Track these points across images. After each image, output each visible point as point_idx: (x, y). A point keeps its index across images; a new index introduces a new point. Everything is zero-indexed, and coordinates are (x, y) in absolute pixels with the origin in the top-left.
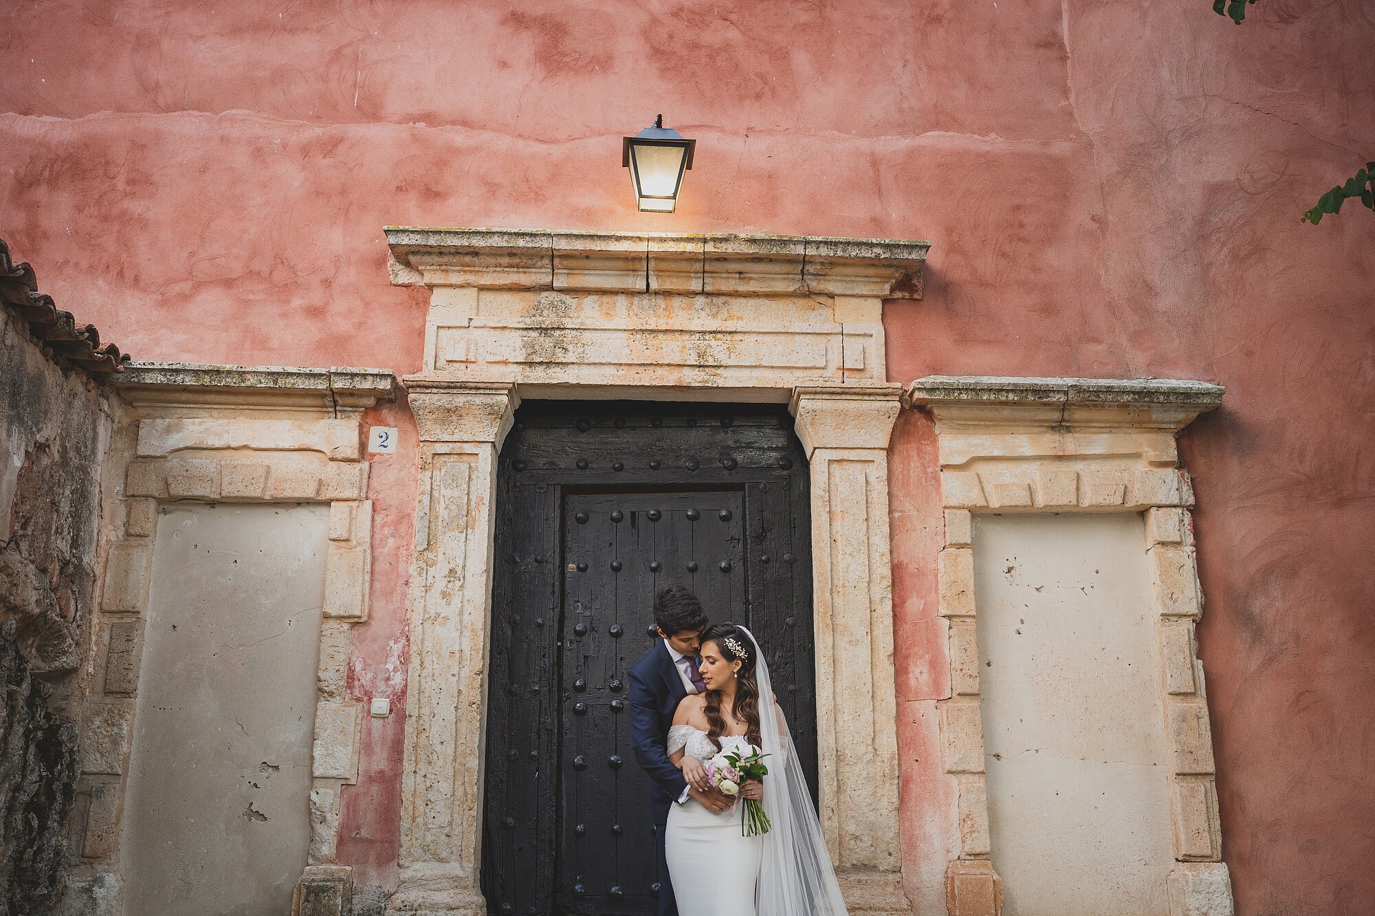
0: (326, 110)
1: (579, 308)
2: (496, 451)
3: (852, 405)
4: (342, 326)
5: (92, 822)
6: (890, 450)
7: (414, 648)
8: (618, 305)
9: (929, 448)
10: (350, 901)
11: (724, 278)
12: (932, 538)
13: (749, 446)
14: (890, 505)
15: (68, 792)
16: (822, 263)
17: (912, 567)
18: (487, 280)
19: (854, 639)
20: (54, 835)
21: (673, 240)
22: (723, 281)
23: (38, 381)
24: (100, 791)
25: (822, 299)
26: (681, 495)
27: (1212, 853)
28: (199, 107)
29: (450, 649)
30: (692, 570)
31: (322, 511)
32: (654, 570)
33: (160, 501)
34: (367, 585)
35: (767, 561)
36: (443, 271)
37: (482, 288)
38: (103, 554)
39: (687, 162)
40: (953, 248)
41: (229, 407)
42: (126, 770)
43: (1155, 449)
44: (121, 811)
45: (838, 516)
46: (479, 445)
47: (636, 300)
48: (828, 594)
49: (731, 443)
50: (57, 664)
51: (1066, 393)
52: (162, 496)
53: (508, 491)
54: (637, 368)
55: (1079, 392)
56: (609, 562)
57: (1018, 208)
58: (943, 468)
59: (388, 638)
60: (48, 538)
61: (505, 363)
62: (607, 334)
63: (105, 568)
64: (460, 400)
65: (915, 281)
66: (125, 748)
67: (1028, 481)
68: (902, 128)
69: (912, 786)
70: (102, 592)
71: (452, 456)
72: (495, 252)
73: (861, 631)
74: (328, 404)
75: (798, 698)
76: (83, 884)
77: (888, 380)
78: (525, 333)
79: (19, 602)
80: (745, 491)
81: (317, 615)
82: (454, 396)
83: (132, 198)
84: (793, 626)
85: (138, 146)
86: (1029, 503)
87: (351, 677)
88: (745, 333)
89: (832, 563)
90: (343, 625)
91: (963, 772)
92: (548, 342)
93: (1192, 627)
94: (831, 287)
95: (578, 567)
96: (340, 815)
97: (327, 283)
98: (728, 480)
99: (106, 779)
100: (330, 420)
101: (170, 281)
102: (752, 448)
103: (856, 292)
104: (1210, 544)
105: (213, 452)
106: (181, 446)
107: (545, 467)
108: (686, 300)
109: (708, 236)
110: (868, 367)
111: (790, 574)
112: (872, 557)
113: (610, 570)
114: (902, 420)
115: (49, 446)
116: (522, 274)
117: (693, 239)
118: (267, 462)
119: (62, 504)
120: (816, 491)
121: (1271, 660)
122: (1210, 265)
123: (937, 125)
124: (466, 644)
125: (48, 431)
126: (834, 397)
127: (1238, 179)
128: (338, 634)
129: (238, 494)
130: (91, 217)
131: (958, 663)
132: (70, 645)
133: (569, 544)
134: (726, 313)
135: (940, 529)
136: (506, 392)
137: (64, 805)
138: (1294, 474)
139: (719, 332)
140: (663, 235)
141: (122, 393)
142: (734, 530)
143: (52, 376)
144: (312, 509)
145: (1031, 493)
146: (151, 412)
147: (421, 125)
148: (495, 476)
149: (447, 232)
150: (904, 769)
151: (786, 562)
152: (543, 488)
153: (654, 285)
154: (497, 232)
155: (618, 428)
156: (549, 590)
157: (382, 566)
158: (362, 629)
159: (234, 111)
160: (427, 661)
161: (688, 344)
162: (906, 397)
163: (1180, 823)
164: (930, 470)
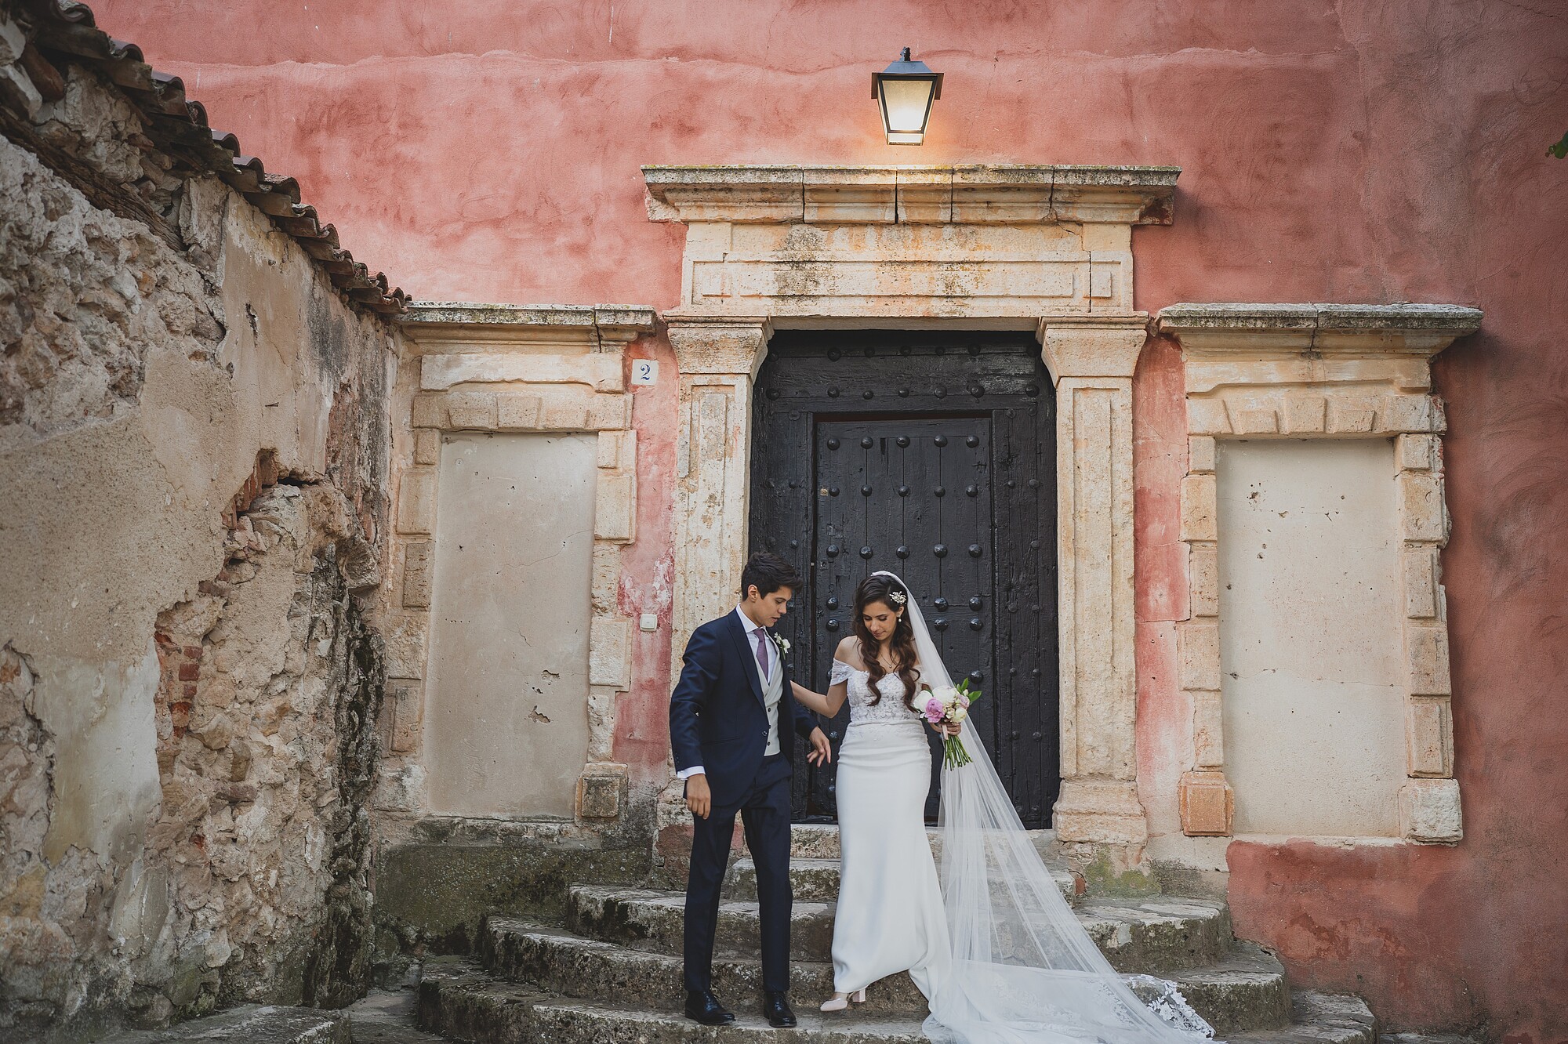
0: (582, 47)
1: (830, 240)
2: (751, 382)
3: (1098, 335)
4: (604, 263)
5: (398, 720)
6: (1135, 378)
7: (678, 568)
8: (868, 236)
9: (1175, 376)
10: (626, 794)
11: (972, 208)
12: (1176, 464)
13: (996, 373)
14: (1134, 433)
15: (380, 695)
16: (1071, 191)
17: (1155, 493)
18: (740, 215)
19: (1095, 562)
20: (370, 730)
21: (921, 172)
22: (971, 211)
23: (339, 329)
24: (404, 694)
25: (1070, 227)
26: (930, 421)
27: (1444, 770)
28: (461, 49)
29: (711, 570)
30: (940, 495)
31: (591, 439)
32: (903, 495)
33: (443, 432)
34: (634, 509)
35: (1013, 486)
36: (698, 207)
37: (736, 223)
38: (395, 481)
39: (936, 93)
40: (1207, 171)
41: (502, 342)
42: (425, 675)
43: (1407, 375)
44: (422, 712)
45: (1082, 444)
46: (736, 376)
47: (885, 231)
48: (1070, 520)
49: (978, 370)
50: (363, 581)
51: (1316, 320)
52: (445, 427)
53: (763, 420)
54: (886, 299)
55: (1329, 319)
56: (860, 487)
57: (1276, 126)
58: (1189, 395)
59: (654, 559)
60: (353, 468)
61: (759, 296)
62: (857, 267)
63: (398, 494)
64: (717, 334)
65: (1165, 206)
66: (423, 656)
67: (1275, 408)
68: (1158, 45)
69: (1149, 702)
70: (397, 516)
71: (710, 388)
72: (748, 188)
73: (1103, 555)
74: (593, 339)
75: (1041, 618)
76: (394, 774)
77: (1135, 309)
78: (777, 266)
79: (336, 528)
80: (991, 417)
81: (588, 537)
82: (711, 330)
83: (404, 142)
84: (1037, 549)
85: (408, 90)
86: (1275, 430)
87: (622, 595)
88: (993, 262)
89: (1075, 489)
90: (613, 546)
91: (1199, 689)
92: (799, 276)
93: (1436, 552)
94: (1080, 215)
95: (830, 492)
96: (615, 718)
97: (588, 221)
98: (976, 407)
99: (408, 682)
100: (596, 355)
101: (443, 223)
102: (1000, 375)
103: (1106, 218)
104: (1462, 470)
105: (489, 385)
106: (461, 380)
107: (798, 396)
108: (934, 231)
109: (956, 167)
110: (1116, 295)
111: (1035, 499)
112: (1115, 483)
113: (861, 494)
114: (1148, 348)
115: (350, 386)
116: (774, 209)
117: (941, 171)
118: (538, 395)
119: (362, 438)
120: (1062, 418)
121: (1517, 585)
122: (1478, 182)
123: (1193, 41)
124: (726, 565)
125: (350, 373)
126: (1080, 327)
127: (1514, 89)
128: (609, 555)
129: (513, 425)
130: (368, 161)
131: (1197, 586)
132: (373, 564)
133: (821, 469)
134: (973, 242)
135: (1184, 456)
136: (760, 325)
137: (377, 705)
138: (1553, 399)
139: (967, 262)
140: (911, 167)
141: (405, 331)
142: (981, 456)
143: (349, 320)
144: (581, 438)
145: (1277, 421)
146: (430, 347)
147: (674, 60)
148: (750, 405)
149: (701, 170)
150: (1141, 686)
151: (1031, 487)
152: (795, 416)
153: (903, 217)
154: (750, 169)
155: (868, 356)
156: (802, 514)
157: (647, 492)
158: (630, 550)
159: (495, 52)
160: (690, 580)
161: (937, 275)
162: (1154, 324)
163: (1413, 742)
164: (1175, 398)
